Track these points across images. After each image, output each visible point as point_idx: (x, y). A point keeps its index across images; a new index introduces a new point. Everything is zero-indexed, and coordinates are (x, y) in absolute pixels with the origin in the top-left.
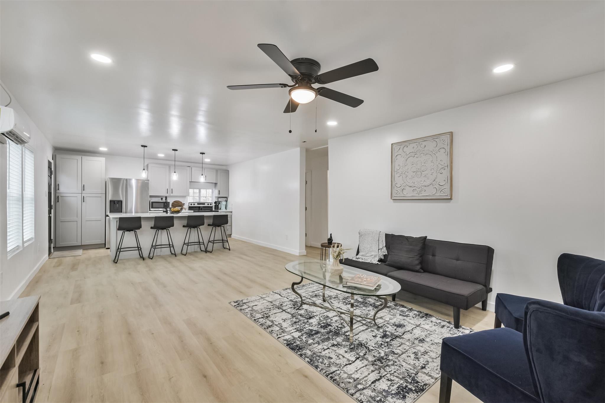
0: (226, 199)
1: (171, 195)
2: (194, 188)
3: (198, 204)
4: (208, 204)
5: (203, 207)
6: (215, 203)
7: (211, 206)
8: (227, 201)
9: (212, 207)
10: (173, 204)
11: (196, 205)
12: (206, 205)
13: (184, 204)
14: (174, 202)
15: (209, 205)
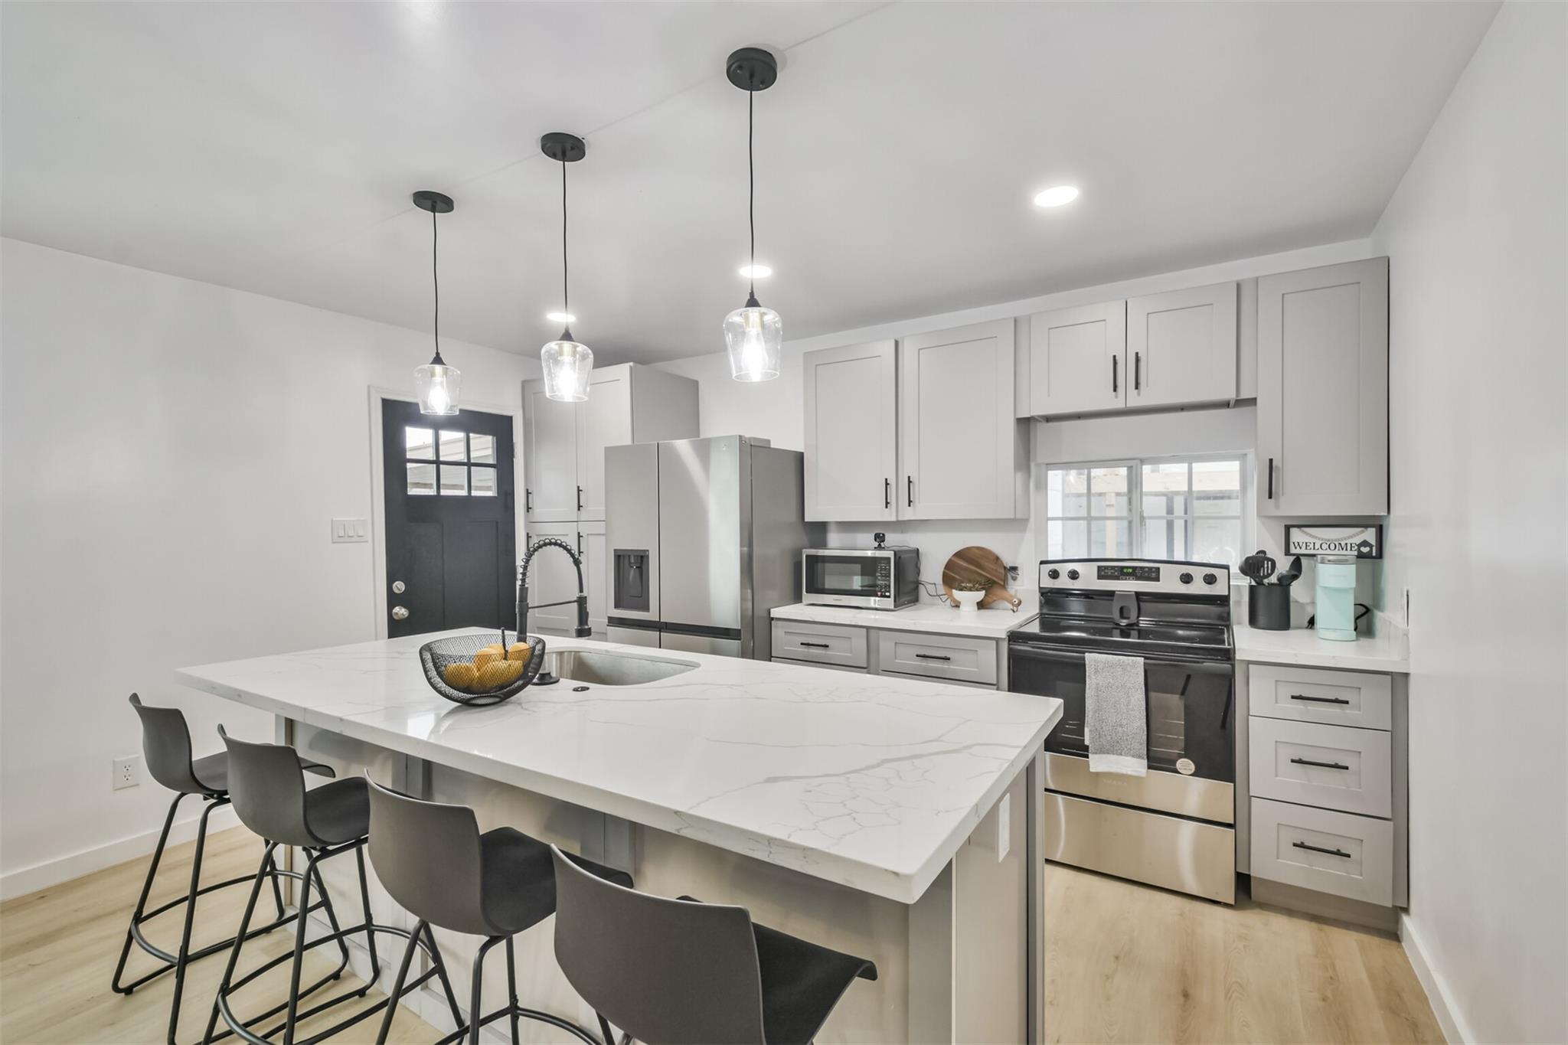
0: (1370, 535)
1: (908, 514)
2: (1085, 465)
3: (1103, 575)
4: (1187, 579)
5: (1139, 596)
6: (1254, 566)
7: (1218, 589)
8: (1372, 557)
9: (1223, 601)
10: (950, 566)
11: (1089, 579)
12: (1169, 583)
13: (1014, 569)
14: (959, 554)
15: (1198, 588)
